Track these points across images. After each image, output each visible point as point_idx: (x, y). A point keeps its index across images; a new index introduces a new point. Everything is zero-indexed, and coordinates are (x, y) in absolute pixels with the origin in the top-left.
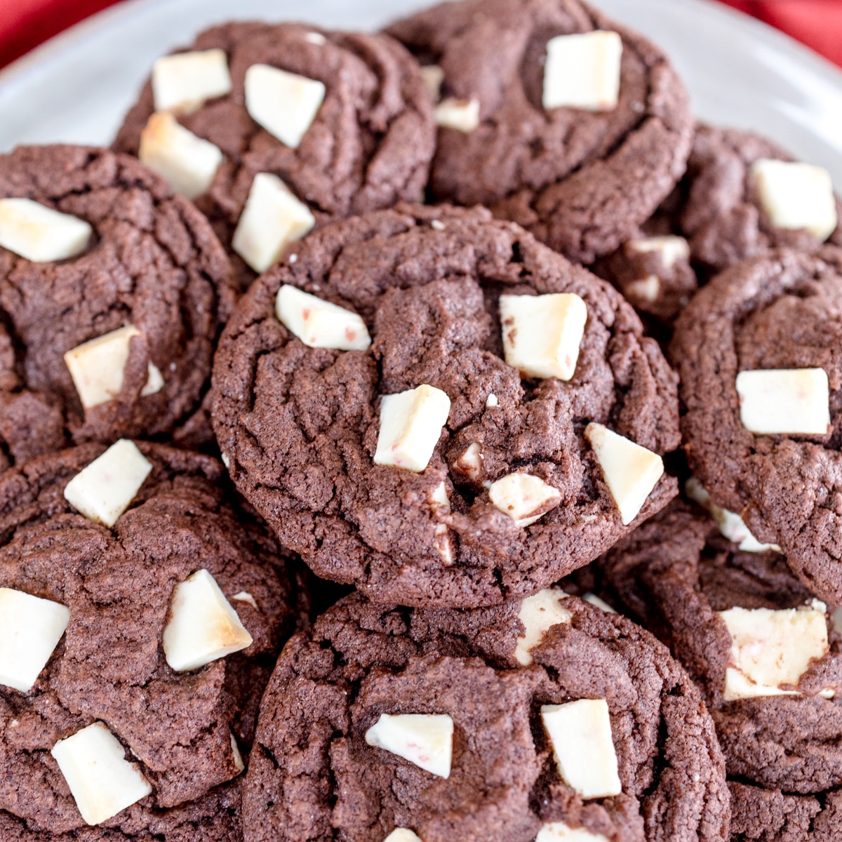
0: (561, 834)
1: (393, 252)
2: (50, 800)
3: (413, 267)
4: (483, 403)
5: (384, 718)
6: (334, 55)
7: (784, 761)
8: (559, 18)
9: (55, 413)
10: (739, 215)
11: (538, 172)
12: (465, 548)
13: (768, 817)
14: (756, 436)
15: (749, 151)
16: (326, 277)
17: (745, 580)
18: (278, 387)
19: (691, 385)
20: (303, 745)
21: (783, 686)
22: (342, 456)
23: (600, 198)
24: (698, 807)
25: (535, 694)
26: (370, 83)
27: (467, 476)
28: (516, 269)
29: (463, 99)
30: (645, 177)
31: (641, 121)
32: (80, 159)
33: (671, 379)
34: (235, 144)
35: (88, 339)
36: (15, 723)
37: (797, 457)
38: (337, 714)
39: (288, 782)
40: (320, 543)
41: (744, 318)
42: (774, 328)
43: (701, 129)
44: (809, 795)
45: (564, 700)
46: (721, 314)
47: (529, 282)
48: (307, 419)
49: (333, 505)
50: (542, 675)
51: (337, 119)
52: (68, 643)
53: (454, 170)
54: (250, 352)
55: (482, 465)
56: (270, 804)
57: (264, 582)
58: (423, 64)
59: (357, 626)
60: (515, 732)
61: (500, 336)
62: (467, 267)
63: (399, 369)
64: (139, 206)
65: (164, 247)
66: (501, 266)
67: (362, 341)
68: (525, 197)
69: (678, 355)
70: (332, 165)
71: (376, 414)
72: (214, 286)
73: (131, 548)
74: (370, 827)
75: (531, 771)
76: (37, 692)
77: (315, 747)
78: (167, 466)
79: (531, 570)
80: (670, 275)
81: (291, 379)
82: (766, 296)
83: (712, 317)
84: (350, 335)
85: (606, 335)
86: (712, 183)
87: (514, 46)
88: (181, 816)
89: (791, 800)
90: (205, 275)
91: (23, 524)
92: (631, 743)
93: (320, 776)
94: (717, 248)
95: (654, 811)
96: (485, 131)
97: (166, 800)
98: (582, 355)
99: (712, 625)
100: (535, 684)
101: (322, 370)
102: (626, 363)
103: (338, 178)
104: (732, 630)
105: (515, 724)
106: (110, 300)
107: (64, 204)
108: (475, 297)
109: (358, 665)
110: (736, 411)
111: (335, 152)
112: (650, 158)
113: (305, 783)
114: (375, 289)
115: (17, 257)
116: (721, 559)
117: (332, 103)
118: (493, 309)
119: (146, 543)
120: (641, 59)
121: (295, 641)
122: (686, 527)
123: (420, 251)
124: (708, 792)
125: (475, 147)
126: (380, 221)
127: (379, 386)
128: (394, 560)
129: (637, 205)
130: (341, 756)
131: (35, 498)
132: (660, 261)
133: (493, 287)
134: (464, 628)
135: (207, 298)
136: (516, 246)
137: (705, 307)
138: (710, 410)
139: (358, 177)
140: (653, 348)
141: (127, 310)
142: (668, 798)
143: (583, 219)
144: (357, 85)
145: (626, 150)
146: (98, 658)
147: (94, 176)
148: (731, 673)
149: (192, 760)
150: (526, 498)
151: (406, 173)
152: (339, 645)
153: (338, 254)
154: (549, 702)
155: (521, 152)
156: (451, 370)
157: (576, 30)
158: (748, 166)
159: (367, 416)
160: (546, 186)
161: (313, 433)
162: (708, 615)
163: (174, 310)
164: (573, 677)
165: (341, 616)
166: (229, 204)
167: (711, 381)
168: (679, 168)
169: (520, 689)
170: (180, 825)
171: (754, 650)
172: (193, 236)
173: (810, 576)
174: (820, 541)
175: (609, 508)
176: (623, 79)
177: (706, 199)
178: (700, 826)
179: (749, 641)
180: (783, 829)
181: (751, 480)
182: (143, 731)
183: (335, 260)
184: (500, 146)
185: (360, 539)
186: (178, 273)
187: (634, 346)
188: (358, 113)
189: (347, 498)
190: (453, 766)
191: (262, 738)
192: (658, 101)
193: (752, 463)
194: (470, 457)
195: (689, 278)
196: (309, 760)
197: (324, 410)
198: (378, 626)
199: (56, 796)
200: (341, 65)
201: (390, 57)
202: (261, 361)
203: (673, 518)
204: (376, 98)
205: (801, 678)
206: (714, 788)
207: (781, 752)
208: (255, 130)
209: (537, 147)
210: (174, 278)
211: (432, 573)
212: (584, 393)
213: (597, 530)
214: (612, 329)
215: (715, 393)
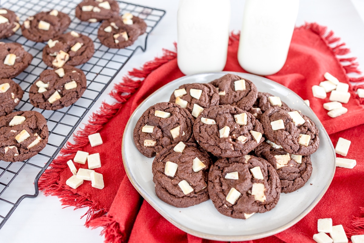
0: (256, 185)
1: (217, 111)
2: (179, 192)
3: (220, 112)
4: (234, 128)
5: (227, 174)
6: (203, 86)
7: (287, 176)
8: (235, 79)
9: (169, 140)
10: (267, 104)
11: (236, 100)
12: (235, 148)
13: (286, 184)
14: (275, 131)
15: (267, 96)
16: (208, 116)
17: (277, 152)
18: (204, 130)
19: (264, 125)
20: (216, 179)
21: (285, 165)
22: (215, 138)
23: (246, 102)
24: (275, 181)
25: (249, 167)
26: (209, 90)
27: (234, 138)
28: (236, 111)
29: (223, 91)
30: (252, 98)
31: (250, 91)
32: (167, 104)
33: (261, 124)
34: (189, 100)
35: (173, 128)
36: (172, 180)
37: (281, 132)
38: (220, 174)
39: (215, 184)
40: (214, 150)
41: (270, 116)
42: (275, 116)
43: (259, 93)
44: (292, 180)
45: (253, 168)
46: (267, 116)
47: (238, 113)
48: (209, 133)
49: (215, 144)
50: (249, 164)
51: (205, 95)
52: (178, 169)
53: (223, 101)
54: (199, 126)
55: (236, 136)
56: (212, 188)
57: (205, 159)
58: (216, 88)
59: (221, 162)
60: (247, 171)
61: (235, 121)
62: (228, 112)
63: (222, 125)
64: (177, 109)
65: (182, 115)
66: (234, 111)
67: (215, 123)
68: (235, 103)
69: (262, 122)
70: (205, 101)
71: (219, 132)
72: (190, 120)
73: (186, 154)
74: (228, 188)
75: (250, 177)
76: (175, 176)
77: (218, 179)
78: (188, 145)
79: (245, 150)
80: (258, 112)
81: (205, 129)
82: (273, 113)
83: (266, 116)
84: (213, 122)
85: (250, 119)
86: (262, 99)
87: (229, 83)
88: (199, 193)
89: (289, 181)
90: (189, 118)
91: (168, 155)
92: (264, 173)
93: (219, 183)
94: (265, 108)
95: (269, 182)
96: (227, 95)
97: (197, 191)
98: (247, 122)
99: (273, 157)
100: (249, 165)
101: (210, 127)
102: (254, 123)
103: (206, 103)
104: (276, 158)
105: (247, 170)
106: (176, 122)
107: (166, 111)
108: (230, 116)
109: (222, 168)
110: (271, 128)
111: (205, 99)
112: (252, 95)
113: (217, 184)
114: (215, 116)
115: (161, 118)
116: (273, 150)
117: (204, 92)
118: (233, 117)
119: (188, 153)
120: (249, 83)
121: (212, 166)
122: (267, 146)
123: (221, 110)
124: (276, 179)
125: (226, 97)
126: (214, 107)
127: (219, 128)
128: (226, 150)
129: (252, 102)
130: (222, 179)
131: (169, 151)
132: (257, 110)
133: (233, 115)
134: (237, 160)
135: (190, 121)
136: (235, 109)
137: (264, 115)
138: (267, 128)
139: (209, 103)
140: (257, 120)
141: (178, 124)
142: (271, 180)
143: (244, 105)
144: (207, 90)
145: (249, 95)
146: (184, 170)
147: (170, 106)
148: (277, 164)
149: (200, 183)
150: (243, 139)
151: (216, 101)
152: (219, 165)
153: (209, 112)
154: (251, 168)
155: (233, 97)
156: (229, 124)
157: (238, 80)
158: (267, 97)
159: (218, 132)
160: (238, 102)
161: (210, 135)
162: (272, 156)
163: (185, 123)
164: (254, 163)
165: (219, 161)
166: (190, 108)
167: (267, 124)
168: (257, 97)
169: (247, 166)
170: (199, 195)
171: (280, 160)
172: (186, 113)
173: (286, 149)
174: (286, 143)
175: (255, 141)
176: (246, 86)
177: (262, 102)
178: (276, 184)
179: (279, 159)
180: (289, 185)
181: (275, 136)
182: (192, 179)
183: (209, 113)
184: (230, 97)
185: (220, 148)
186: (185, 118)
187: (255, 120)
188: (208, 94)
189: (217, 143)
190: (239, 178)
191: (210, 179)
192: (252, 88)
193: (275, 134)
194: (234, 135)
195: (261, 113)
196: (217, 181)
197: (211, 132)
198: (224, 162)
199: (180, 191)
200: (204, 87)
201: (211, 86)
202: (201, 127)
203: (265, 145)
204: (210, 92)
205: (287, 163)
206: (277, 179)
207: (286, 175)
208: (192, 98)
209: (235, 96)
210: (184, 119)
211: (231, 151)
212: (249, 126)
213: (254, 143)
214: (251, 119)
215: (268, 126)
